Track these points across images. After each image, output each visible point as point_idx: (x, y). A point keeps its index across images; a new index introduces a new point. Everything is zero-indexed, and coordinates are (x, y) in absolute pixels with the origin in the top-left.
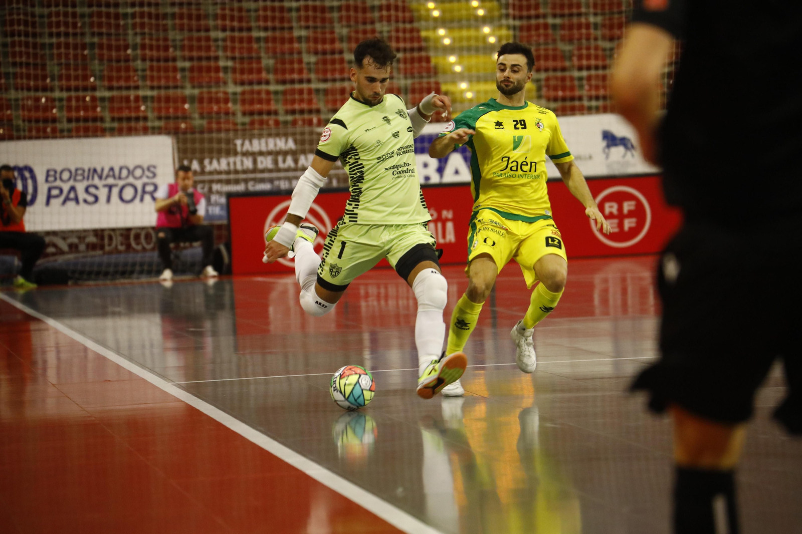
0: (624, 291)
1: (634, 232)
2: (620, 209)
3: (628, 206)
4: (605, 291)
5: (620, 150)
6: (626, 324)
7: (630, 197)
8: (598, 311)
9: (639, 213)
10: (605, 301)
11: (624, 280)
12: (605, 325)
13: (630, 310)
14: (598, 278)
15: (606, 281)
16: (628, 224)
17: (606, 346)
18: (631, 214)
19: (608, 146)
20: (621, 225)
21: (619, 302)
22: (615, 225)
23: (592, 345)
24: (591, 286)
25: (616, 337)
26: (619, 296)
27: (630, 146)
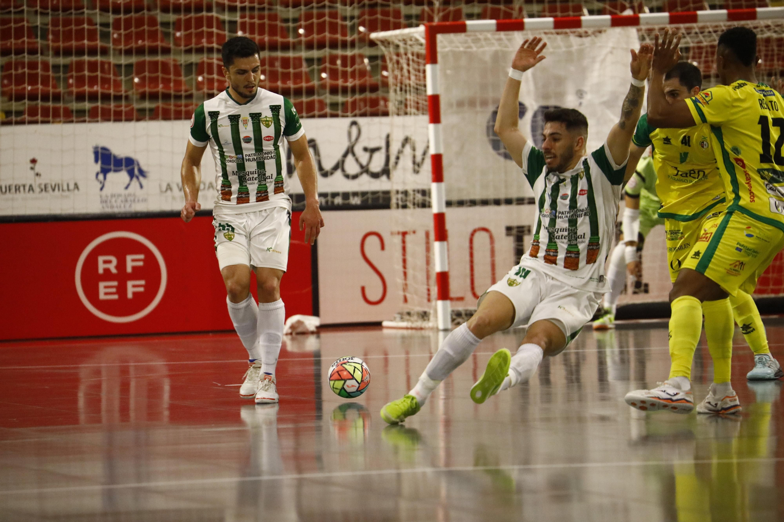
0: (125, 388)
1: (142, 300)
2: (121, 265)
3: (132, 261)
4: (98, 387)
5: (122, 177)
6: (125, 436)
7: (138, 248)
8: (82, 417)
9: (149, 272)
10: (94, 403)
11: (124, 371)
12: (94, 438)
13: (132, 414)
14: (85, 369)
15: (98, 372)
16: (132, 288)
17: (95, 468)
18: (137, 273)
19: (105, 171)
20: (122, 290)
21: (117, 404)
22: (114, 290)
23: (74, 468)
24: (74, 381)
25: (110, 455)
26: (116, 395)
27: (136, 172)
